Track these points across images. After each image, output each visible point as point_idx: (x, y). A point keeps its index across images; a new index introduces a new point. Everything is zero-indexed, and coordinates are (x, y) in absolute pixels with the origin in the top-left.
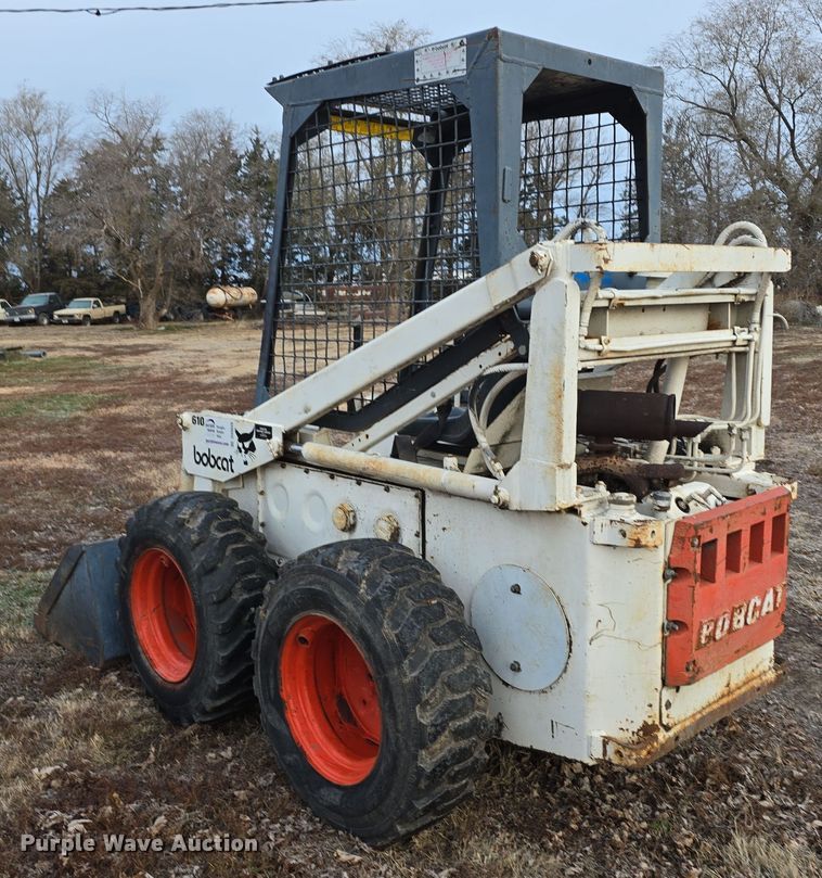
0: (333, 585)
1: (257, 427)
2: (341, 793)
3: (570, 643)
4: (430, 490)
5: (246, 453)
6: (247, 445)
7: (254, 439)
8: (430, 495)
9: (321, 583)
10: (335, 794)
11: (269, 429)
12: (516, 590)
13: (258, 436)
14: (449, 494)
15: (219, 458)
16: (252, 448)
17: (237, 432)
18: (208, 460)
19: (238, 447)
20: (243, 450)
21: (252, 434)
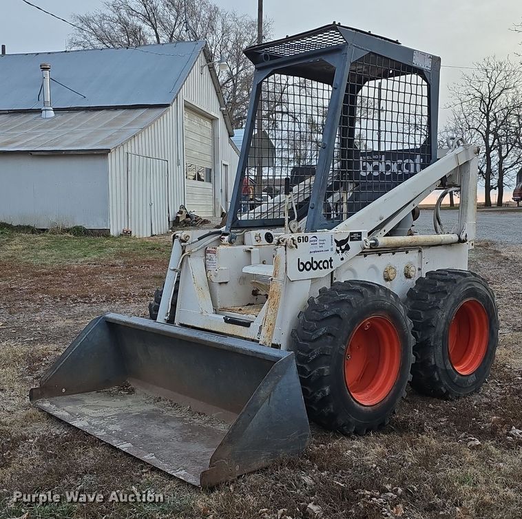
1: (352, 234)
4: (422, 246)
5: (342, 252)
6: (343, 247)
7: (349, 242)
11: (360, 233)
13: (352, 239)
14: (430, 246)
15: (321, 261)
16: (348, 248)
17: (336, 241)
18: (311, 266)
19: (337, 250)
20: (340, 251)
21: (347, 240)
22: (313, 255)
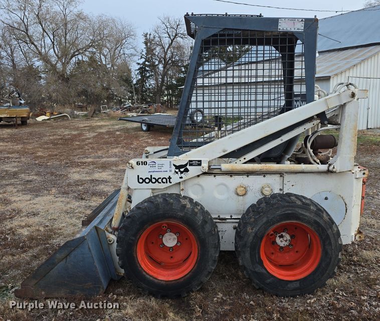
0: (297, 209)
1: (190, 161)
2: (299, 282)
3: (346, 210)
5: (181, 173)
6: (182, 170)
7: (188, 167)
8: (286, 175)
9: (290, 210)
10: (296, 284)
11: (200, 161)
12: (326, 199)
13: (191, 165)
16: (187, 170)
17: (174, 165)
18: (150, 180)
19: (175, 171)
20: (179, 173)
21: (186, 165)
22: (151, 174)
